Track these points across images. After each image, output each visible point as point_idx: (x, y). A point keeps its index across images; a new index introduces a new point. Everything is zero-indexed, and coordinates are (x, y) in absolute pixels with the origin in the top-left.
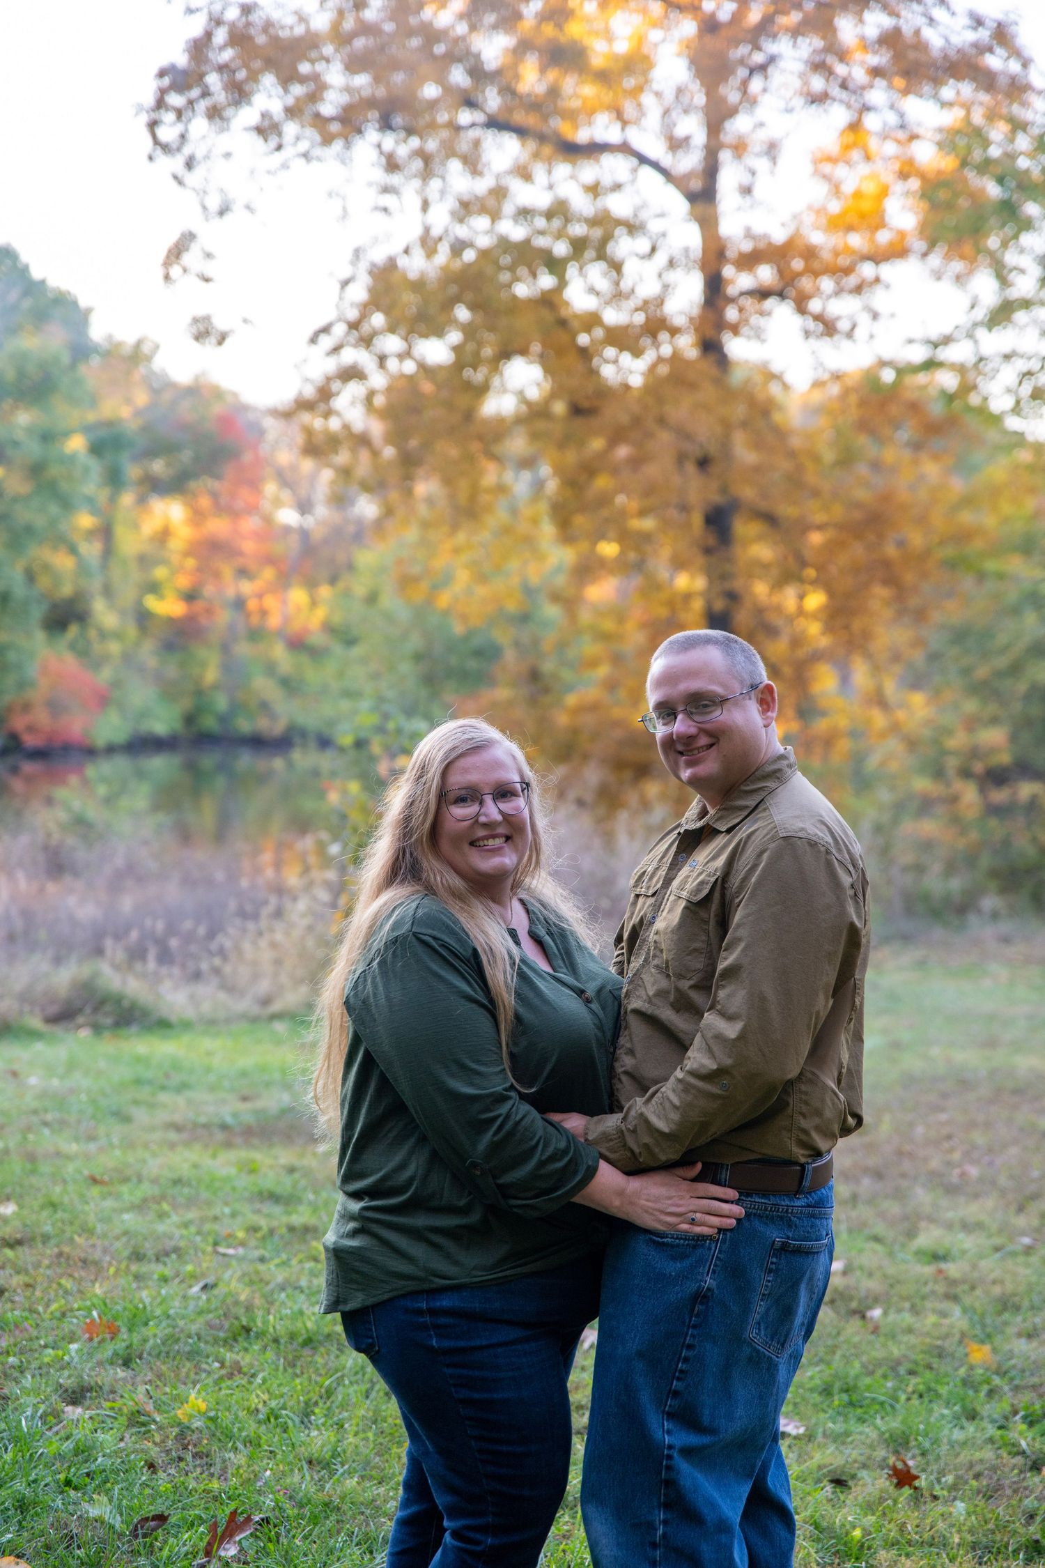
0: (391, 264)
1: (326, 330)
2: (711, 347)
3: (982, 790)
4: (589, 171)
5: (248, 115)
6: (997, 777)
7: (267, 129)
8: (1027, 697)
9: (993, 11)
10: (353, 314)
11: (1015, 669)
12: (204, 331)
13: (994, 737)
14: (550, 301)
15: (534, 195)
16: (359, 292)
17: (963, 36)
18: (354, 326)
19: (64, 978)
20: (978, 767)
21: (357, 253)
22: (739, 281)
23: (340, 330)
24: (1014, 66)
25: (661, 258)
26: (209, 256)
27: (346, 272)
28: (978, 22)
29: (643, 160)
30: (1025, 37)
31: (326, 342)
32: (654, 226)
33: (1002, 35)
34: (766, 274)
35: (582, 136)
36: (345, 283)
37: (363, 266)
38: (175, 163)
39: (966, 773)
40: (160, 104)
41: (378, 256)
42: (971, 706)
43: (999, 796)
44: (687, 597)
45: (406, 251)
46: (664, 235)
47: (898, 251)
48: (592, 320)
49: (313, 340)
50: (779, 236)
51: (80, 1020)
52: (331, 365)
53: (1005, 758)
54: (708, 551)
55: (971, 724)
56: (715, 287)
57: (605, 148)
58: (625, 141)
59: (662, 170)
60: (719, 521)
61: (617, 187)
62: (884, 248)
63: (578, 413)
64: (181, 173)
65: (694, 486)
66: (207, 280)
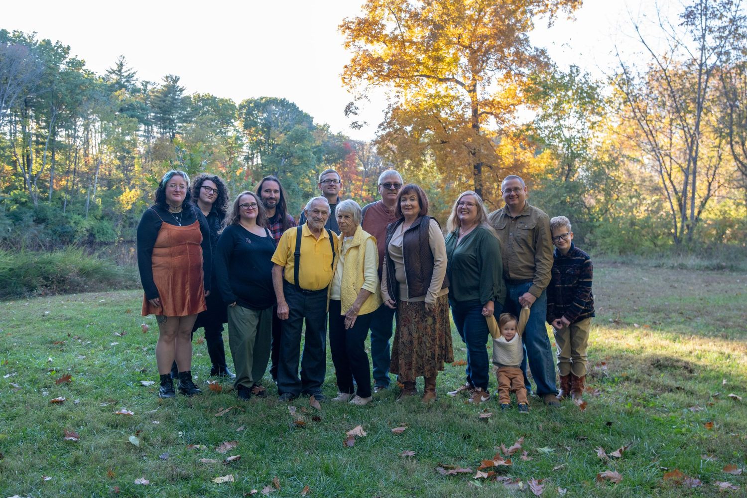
0: (398, 108)
1: (382, 124)
2: (476, 126)
4: (444, 85)
5: (365, 76)
7: (369, 79)
8: (553, 207)
9: (540, 47)
10: (388, 120)
11: (549, 201)
12: (355, 125)
14: (437, 117)
15: (432, 91)
16: (389, 115)
17: (533, 53)
18: (388, 123)
21: (390, 105)
22: (480, 110)
23: (385, 124)
24: (546, 60)
25: (462, 106)
26: (357, 108)
27: (387, 110)
28: (537, 50)
29: (458, 82)
30: (549, 53)
31: (382, 127)
32: (461, 98)
33: (543, 52)
34: (487, 109)
35: (443, 77)
36: (387, 113)
37: (390, 109)
38: (348, 87)
40: (345, 73)
41: (395, 106)
44: (470, 185)
45: (402, 105)
46: (464, 99)
47: (520, 102)
48: (446, 120)
49: (379, 127)
50: (491, 99)
52: (384, 133)
54: (475, 174)
56: (475, 111)
57: (448, 80)
58: (453, 78)
59: (462, 85)
60: (478, 167)
61: (452, 89)
62: (516, 102)
63: (443, 142)
64: (350, 89)
65: (472, 159)
66: (356, 114)
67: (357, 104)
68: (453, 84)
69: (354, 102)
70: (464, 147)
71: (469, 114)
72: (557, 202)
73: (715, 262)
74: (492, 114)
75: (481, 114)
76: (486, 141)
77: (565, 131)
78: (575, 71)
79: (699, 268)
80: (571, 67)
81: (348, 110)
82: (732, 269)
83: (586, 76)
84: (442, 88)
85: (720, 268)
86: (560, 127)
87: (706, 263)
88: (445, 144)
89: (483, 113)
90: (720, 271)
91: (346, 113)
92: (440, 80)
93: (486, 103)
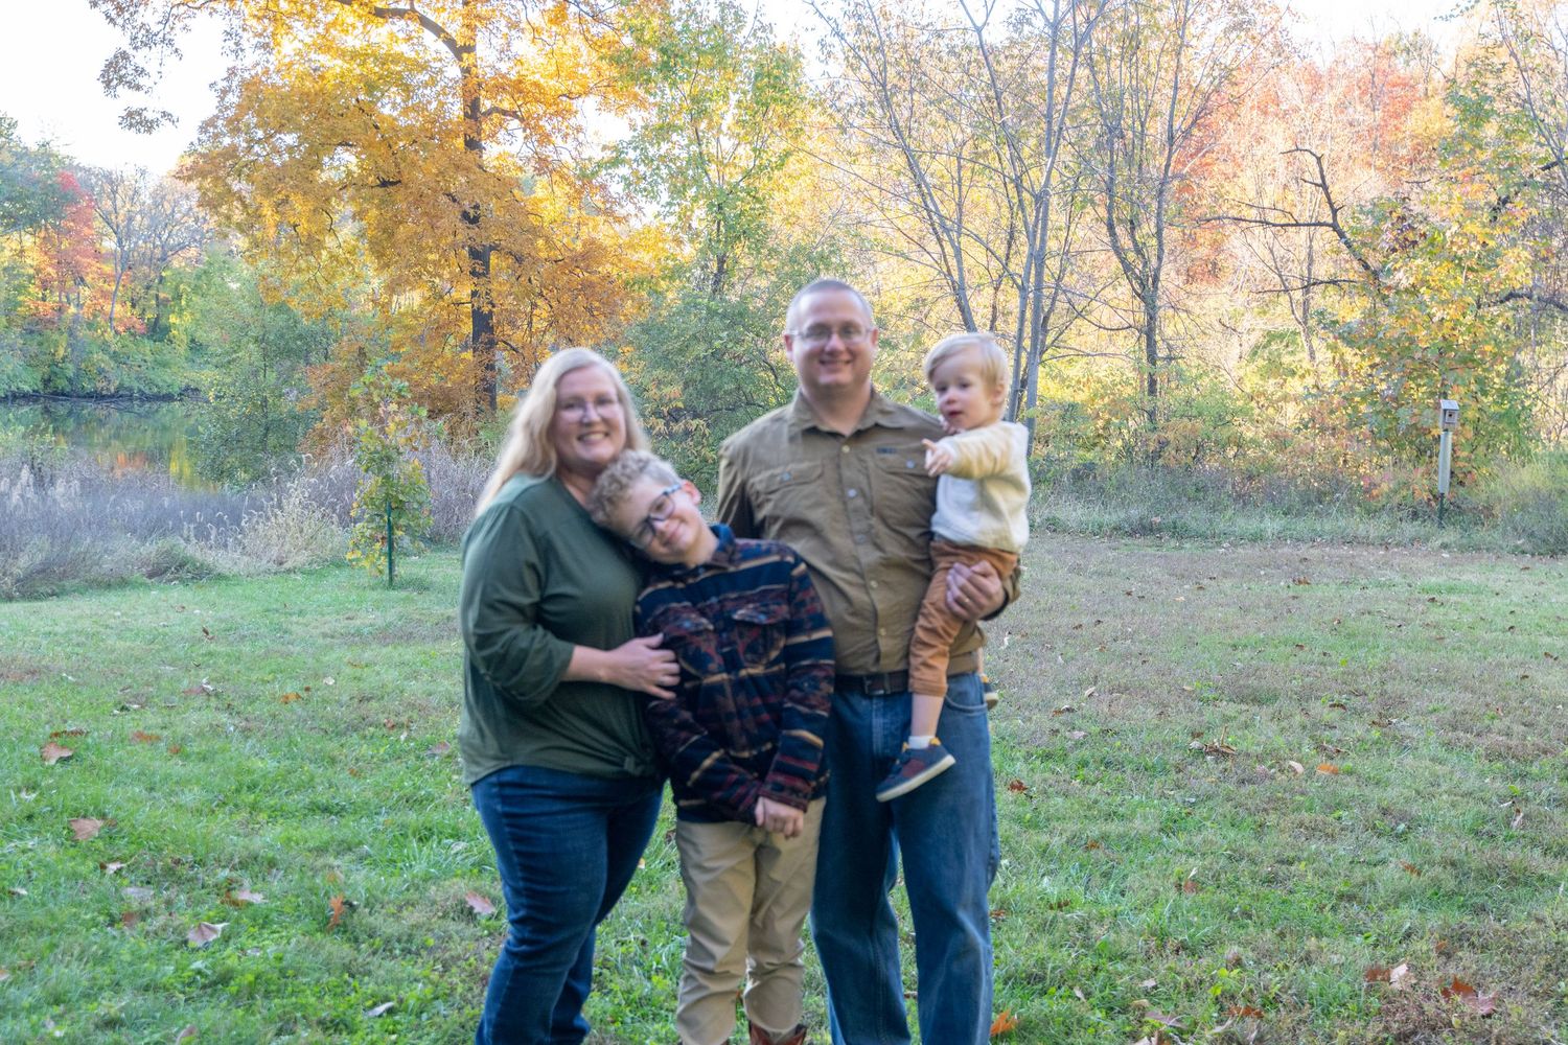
0: (256, 82)
1: (211, 123)
2: (472, 144)
3: (667, 424)
4: (388, 27)
6: (674, 416)
10: (230, 113)
12: (136, 120)
13: (674, 391)
14: (368, 112)
16: (232, 98)
18: (230, 121)
19: (151, 549)
20: (665, 410)
21: (232, 72)
22: (486, 104)
23: (220, 123)
25: (438, 87)
26: (140, 72)
27: (224, 84)
29: (425, 22)
31: (211, 130)
32: (434, 66)
34: (504, 102)
36: (225, 92)
37: (236, 82)
39: (657, 414)
41: (247, 75)
42: (658, 373)
43: (678, 428)
44: (458, 304)
45: (267, 73)
46: (441, 71)
48: (394, 124)
49: (203, 128)
50: (516, 75)
51: (169, 575)
52: (217, 147)
53: (681, 405)
54: (472, 274)
55: (659, 383)
56: (472, 105)
57: (400, 14)
58: (413, 10)
59: (437, 30)
60: (479, 255)
61: (409, 38)
62: (576, 89)
63: (384, 184)
64: (113, 14)
65: (464, 232)
66: (138, 88)
67: (140, 58)
68: (414, 26)
69: (131, 51)
70: (443, 199)
71: (456, 109)
72: (700, 349)
73: (1135, 513)
74: (514, 115)
75: (489, 112)
76: (504, 185)
77: (712, 169)
78: (730, 18)
79: (1098, 531)
80: (723, 7)
81: (115, 73)
82: (1179, 532)
83: (759, 34)
84: (382, 34)
85: (1145, 529)
86: (700, 161)
87: (1113, 517)
88: (391, 189)
89: (495, 109)
90: (1150, 539)
91: (108, 84)
92: (380, 13)
93: (500, 86)
